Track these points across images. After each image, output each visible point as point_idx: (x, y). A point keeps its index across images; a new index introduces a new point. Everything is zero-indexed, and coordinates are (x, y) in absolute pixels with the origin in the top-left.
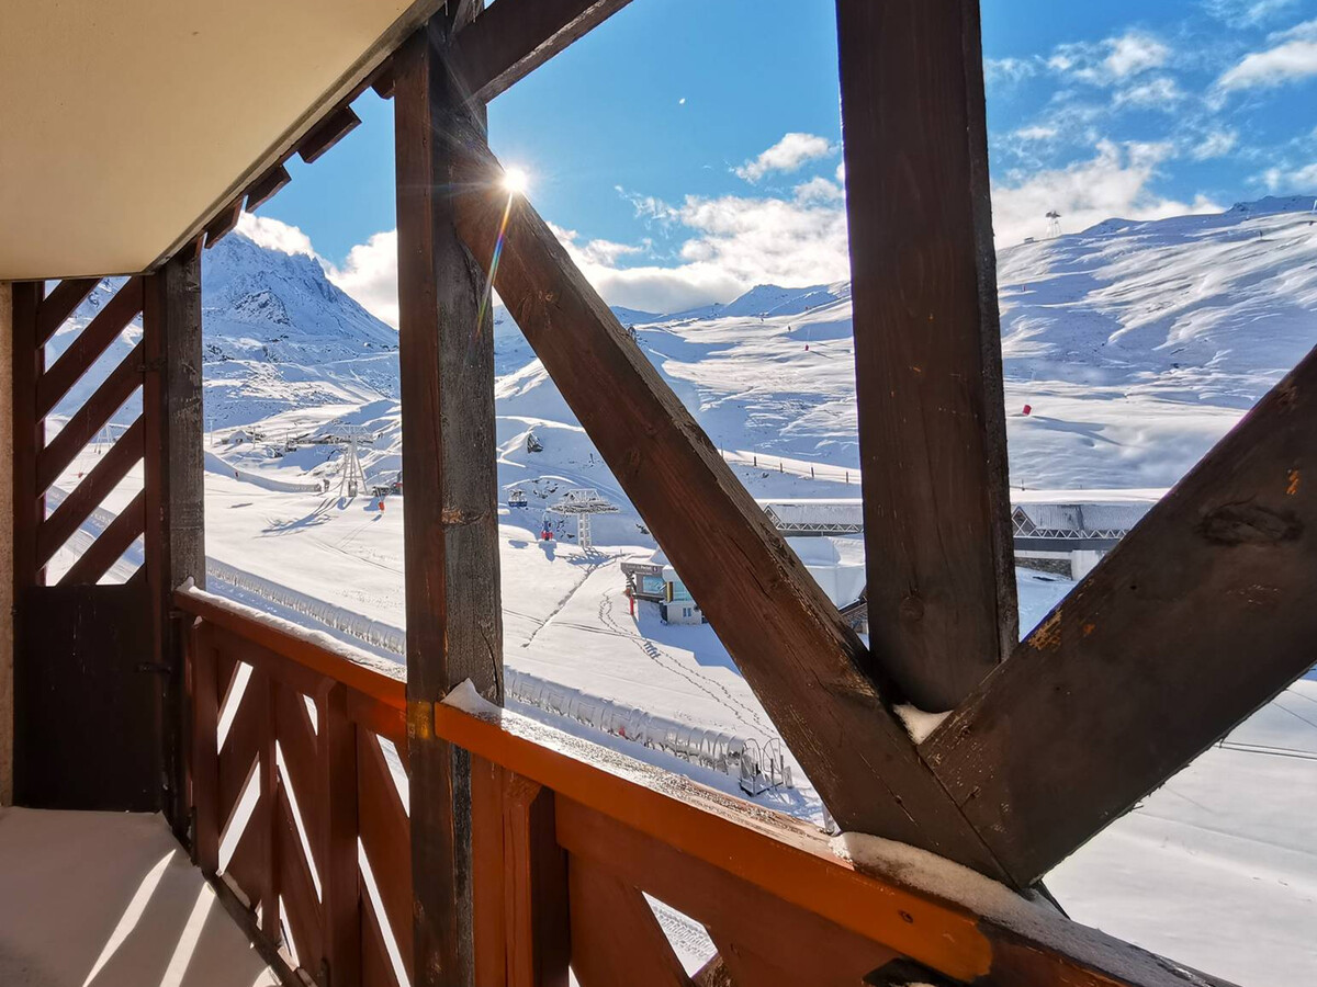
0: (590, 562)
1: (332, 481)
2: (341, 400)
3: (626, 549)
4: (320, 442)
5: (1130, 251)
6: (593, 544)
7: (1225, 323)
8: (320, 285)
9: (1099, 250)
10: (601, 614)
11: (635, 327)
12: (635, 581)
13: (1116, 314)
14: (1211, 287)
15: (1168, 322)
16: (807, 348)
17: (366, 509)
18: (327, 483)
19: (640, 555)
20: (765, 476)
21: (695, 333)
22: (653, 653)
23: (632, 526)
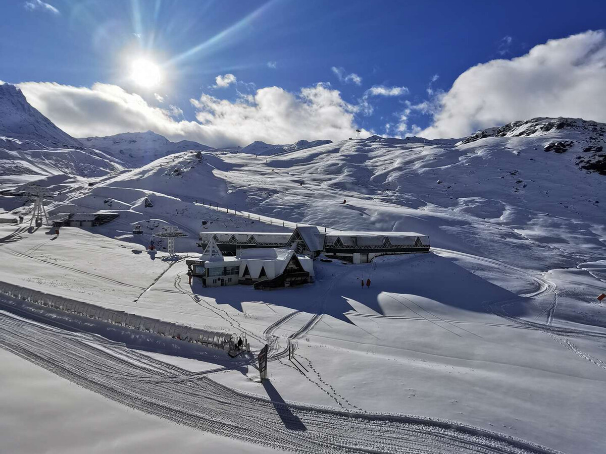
0: (172, 260)
1: (25, 217)
2: (35, 172)
3: (190, 254)
4: (19, 195)
5: (379, 148)
6: (175, 252)
7: (400, 177)
8: (23, 105)
9: (370, 146)
10: (175, 284)
11: (202, 153)
12: (192, 268)
13: (373, 169)
14: (398, 164)
15: (386, 175)
16: (273, 170)
17: (47, 233)
18: (22, 219)
19: (196, 256)
20: (253, 223)
21: (228, 158)
22: (198, 300)
23: (194, 243)
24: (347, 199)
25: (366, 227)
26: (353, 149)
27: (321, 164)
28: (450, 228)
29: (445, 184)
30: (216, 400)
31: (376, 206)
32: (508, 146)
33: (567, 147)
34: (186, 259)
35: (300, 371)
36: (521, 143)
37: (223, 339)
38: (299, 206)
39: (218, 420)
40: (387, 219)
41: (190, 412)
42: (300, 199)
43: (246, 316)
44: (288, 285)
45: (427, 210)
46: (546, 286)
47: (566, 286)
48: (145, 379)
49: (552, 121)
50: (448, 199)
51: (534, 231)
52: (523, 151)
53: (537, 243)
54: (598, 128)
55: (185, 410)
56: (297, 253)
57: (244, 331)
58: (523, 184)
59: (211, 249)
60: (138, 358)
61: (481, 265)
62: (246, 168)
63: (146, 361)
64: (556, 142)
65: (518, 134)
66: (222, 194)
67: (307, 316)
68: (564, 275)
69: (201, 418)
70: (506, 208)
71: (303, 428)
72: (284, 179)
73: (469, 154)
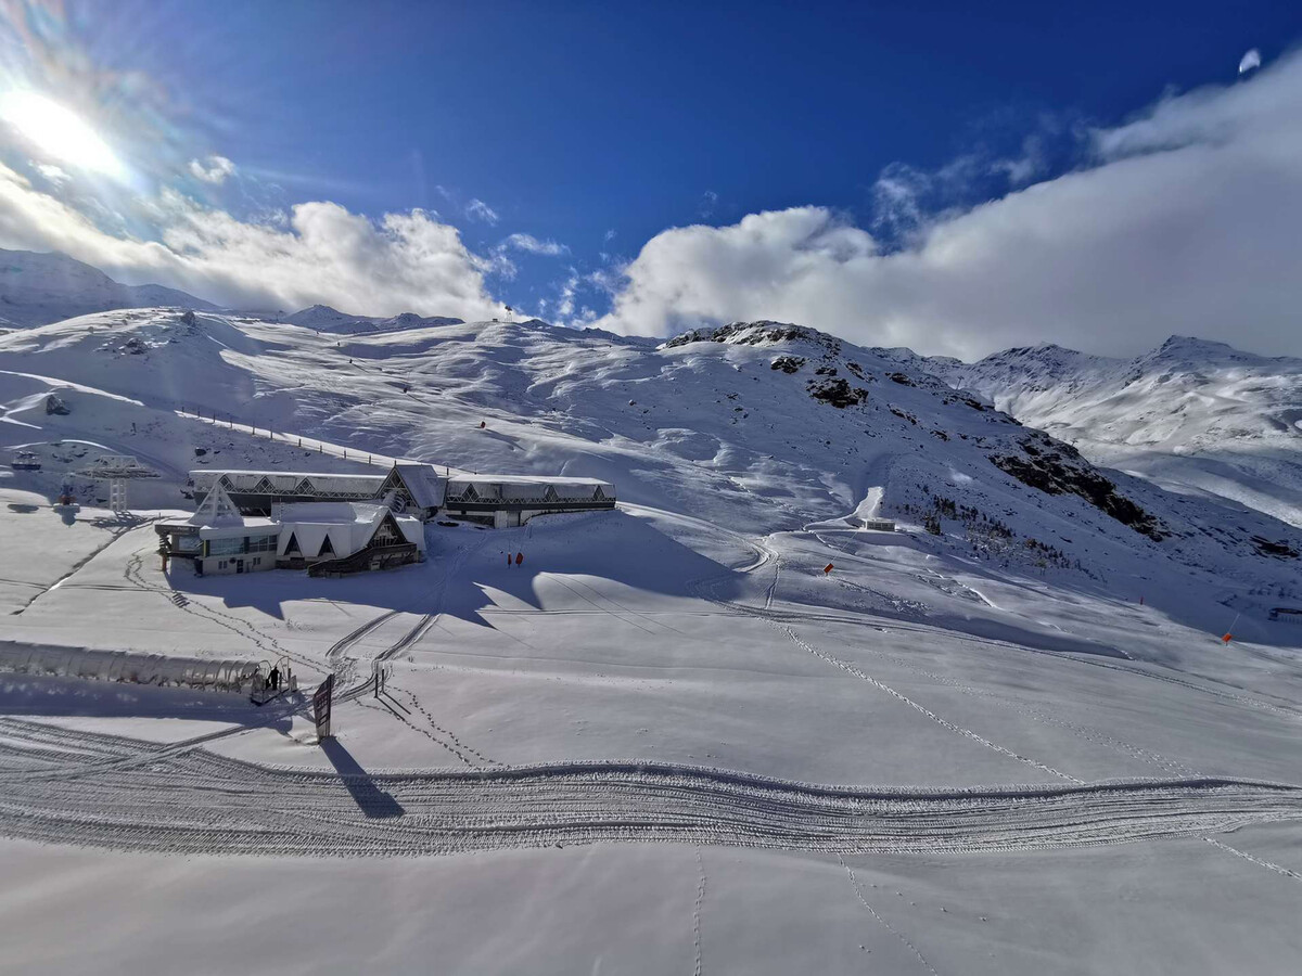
0: (121, 524)
3: (164, 513)
5: (542, 340)
6: (128, 508)
9: (528, 336)
11: (195, 313)
12: (170, 541)
13: (532, 375)
14: (572, 369)
15: (553, 384)
16: (351, 361)
19: (180, 517)
20: (307, 455)
21: (256, 331)
22: (182, 602)
23: (175, 491)
24: (488, 420)
25: (517, 469)
26: (500, 338)
27: (442, 357)
28: (646, 472)
29: (641, 406)
30: (220, 790)
31: (535, 434)
32: (727, 357)
33: (798, 366)
34: (156, 522)
35: (396, 714)
36: (743, 354)
37: (240, 673)
38: (401, 428)
39: (224, 826)
40: (553, 456)
41: (158, 823)
42: (404, 417)
43: (289, 627)
44: (377, 567)
45: (613, 445)
46: (767, 555)
47: (790, 555)
48: (42, 774)
49: (782, 328)
50: (642, 429)
51: (754, 479)
52: (746, 366)
53: (758, 496)
54: (833, 345)
55: (145, 821)
56: (394, 510)
57: (286, 654)
58: (744, 412)
59: (214, 503)
60: (23, 733)
61: (686, 527)
62: (295, 353)
63: (45, 737)
64: (786, 356)
65: (740, 340)
66: (242, 397)
67: (410, 619)
68: (788, 540)
69: (184, 830)
70: (722, 446)
71: (399, 811)
72: (373, 379)
73: (675, 364)
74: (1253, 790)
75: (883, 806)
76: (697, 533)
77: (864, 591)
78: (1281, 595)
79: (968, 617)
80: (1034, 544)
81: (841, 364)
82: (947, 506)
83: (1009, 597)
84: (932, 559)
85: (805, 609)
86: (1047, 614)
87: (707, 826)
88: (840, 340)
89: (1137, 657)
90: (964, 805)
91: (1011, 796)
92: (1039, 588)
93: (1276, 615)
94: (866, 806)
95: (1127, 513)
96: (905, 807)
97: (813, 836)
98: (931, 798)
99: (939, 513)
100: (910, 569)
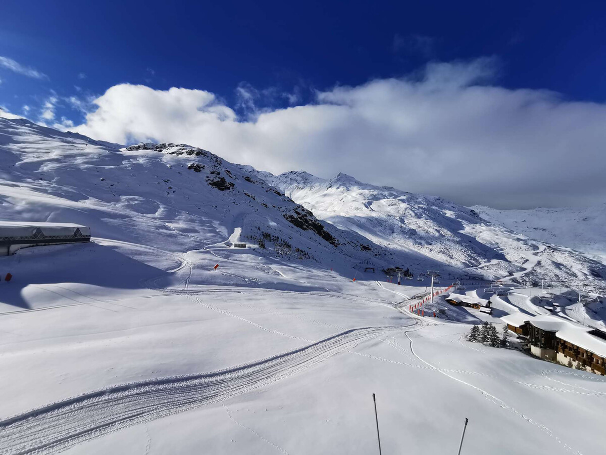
5: (29, 133)
7: (59, 169)
14: (56, 155)
15: (41, 163)
25: (7, 217)
28: (112, 220)
29: (109, 182)
31: (24, 194)
32: (164, 160)
33: (201, 169)
36: (172, 159)
45: (89, 204)
46: (185, 263)
47: (197, 262)
49: (193, 149)
50: (112, 195)
51: (179, 224)
52: (174, 166)
53: (181, 233)
54: (219, 160)
58: (173, 189)
61: (139, 251)
64: (196, 163)
65: (171, 152)
68: (197, 254)
70: (160, 207)
73: (131, 160)
74: (361, 330)
75: (241, 373)
76: (146, 254)
77: (233, 276)
78: (367, 263)
79: (275, 282)
80: (298, 250)
81: (222, 170)
82: (267, 236)
83: (290, 272)
84: (261, 259)
85: (205, 287)
86: (303, 277)
87: (152, 411)
88: (222, 159)
89: (331, 290)
90: (274, 362)
91: (291, 353)
92: (300, 268)
93: (366, 270)
94: (234, 375)
95: (327, 237)
96: (250, 370)
97: (209, 397)
98: (261, 363)
99: (265, 239)
100: (252, 264)
